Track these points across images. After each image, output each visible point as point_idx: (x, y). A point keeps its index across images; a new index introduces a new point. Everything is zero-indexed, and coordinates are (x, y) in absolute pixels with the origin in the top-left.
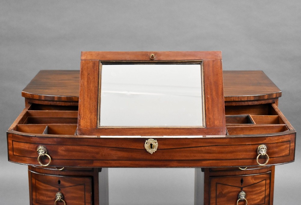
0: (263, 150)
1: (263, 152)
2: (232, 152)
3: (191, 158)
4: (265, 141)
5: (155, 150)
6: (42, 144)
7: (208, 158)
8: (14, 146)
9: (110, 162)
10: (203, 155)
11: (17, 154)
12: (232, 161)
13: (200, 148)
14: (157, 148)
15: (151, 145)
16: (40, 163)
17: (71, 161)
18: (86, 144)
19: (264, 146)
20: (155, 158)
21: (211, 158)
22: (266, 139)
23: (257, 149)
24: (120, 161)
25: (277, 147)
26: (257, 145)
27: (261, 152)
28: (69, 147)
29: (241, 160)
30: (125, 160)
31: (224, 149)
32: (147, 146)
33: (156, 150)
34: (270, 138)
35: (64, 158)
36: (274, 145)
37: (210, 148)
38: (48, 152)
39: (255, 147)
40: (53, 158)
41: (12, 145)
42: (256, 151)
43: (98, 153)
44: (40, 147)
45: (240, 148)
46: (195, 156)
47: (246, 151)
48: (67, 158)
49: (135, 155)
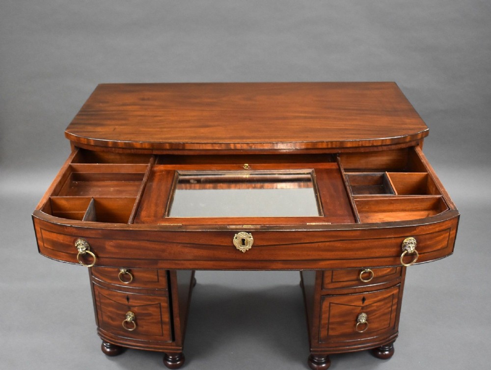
0: (410, 245)
1: (411, 249)
2: (364, 249)
3: (304, 258)
4: (415, 232)
5: (248, 247)
6: (82, 237)
7: (328, 257)
8: (43, 236)
9: (182, 262)
10: (321, 253)
11: (49, 247)
12: (364, 260)
13: (316, 245)
14: (251, 244)
15: (243, 240)
19: (412, 240)
20: (248, 257)
21: (331, 257)
22: (416, 229)
23: (402, 243)
24: (197, 262)
25: (431, 239)
26: (402, 239)
27: (407, 248)
28: (120, 241)
29: (377, 259)
30: (205, 260)
31: (353, 245)
32: (236, 242)
33: (250, 248)
34: (422, 227)
35: (116, 256)
36: (428, 236)
37: (332, 243)
38: (89, 247)
39: (399, 240)
40: (99, 256)
42: (401, 247)
43: (163, 251)
44: (80, 241)
45: (376, 243)
46: (309, 255)
47: (385, 247)
48: (118, 256)
49: (218, 254)
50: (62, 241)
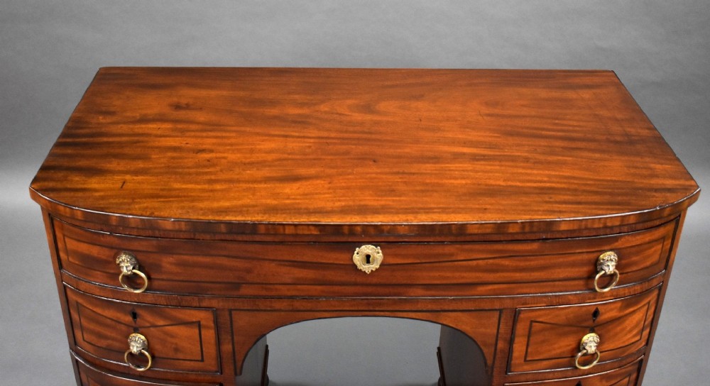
0: (609, 263)
1: (610, 268)
2: (543, 268)
3: (455, 281)
4: (617, 244)
5: (375, 266)
6: (127, 251)
7: (490, 280)
8: (68, 246)
10: (480, 274)
12: (542, 284)
13: (474, 263)
14: (379, 262)
15: (368, 257)
17: (194, 283)
18: (223, 253)
20: (374, 280)
21: (495, 280)
22: (617, 241)
23: (597, 259)
24: (299, 287)
25: (639, 253)
26: (598, 253)
27: (605, 267)
28: (184, 257)
29: (561, 283)
30: (311, 285)
31: (528, 263)
33: (378, 267)
35: (176, 278)
36: (633, 250)
37: (497, 261)
38: (139, 265)
39: (593, 256)
40: (153, 277)
42: (596, 265)
43: (249, 271)
44: (123, 257)
45: (561, 260)
46: (463, 278)
48: (181, 278)
49: (330, 275)
50: (96, 255)
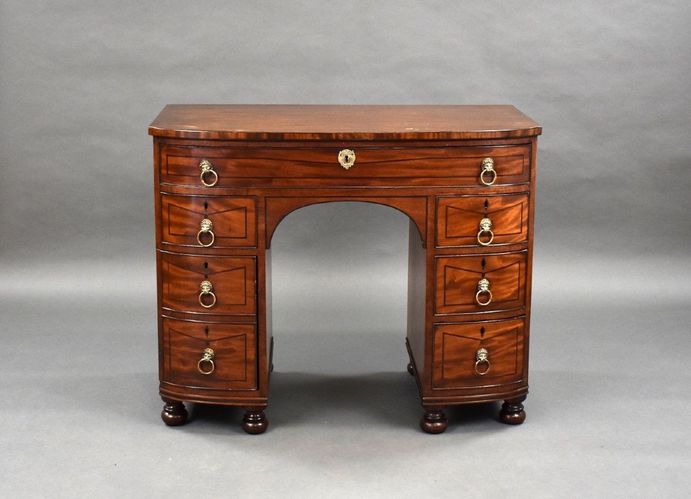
0: (488, 164)
1: (489, 168)
2: (449, 167)
3: (398, 175)
4: (492, 153)
5: (351, 164)
6: (207, 158)
7: (419, 175)
8: (169, 162)
11: (173, 173)
12: (449, 179)
13: (408, 162)
14: (353, 161)
15: (347, 157)
16: (203, 181)
17: (245, 179)
18: (263, 156)
20: (351, 174)
21: (422, 175)
22: (491, 151)
23: (482, 163)
24: (307, 179)
25: (507, 162)
26: (482, 159)
27: (486, 167)
28: (241, 160)
29: (461, 179)
31: (440, 163)
32: (341, 159)
34: (498, 149)
35: (234, 176)
36: (503, 159)
37: (422, 161)
38: (213, 167)
39: (479, 160)
40: (220, 176)
41: (166, 162)
42: (481, 166)
43: (278, 169)
45: (459, 162)
46: (403, 173)
47: (467, 166)
48: (237, 176)
49: (325, 171)
